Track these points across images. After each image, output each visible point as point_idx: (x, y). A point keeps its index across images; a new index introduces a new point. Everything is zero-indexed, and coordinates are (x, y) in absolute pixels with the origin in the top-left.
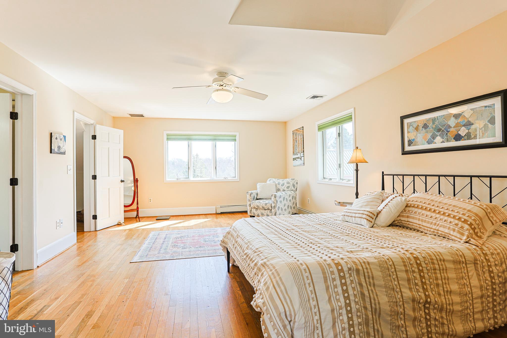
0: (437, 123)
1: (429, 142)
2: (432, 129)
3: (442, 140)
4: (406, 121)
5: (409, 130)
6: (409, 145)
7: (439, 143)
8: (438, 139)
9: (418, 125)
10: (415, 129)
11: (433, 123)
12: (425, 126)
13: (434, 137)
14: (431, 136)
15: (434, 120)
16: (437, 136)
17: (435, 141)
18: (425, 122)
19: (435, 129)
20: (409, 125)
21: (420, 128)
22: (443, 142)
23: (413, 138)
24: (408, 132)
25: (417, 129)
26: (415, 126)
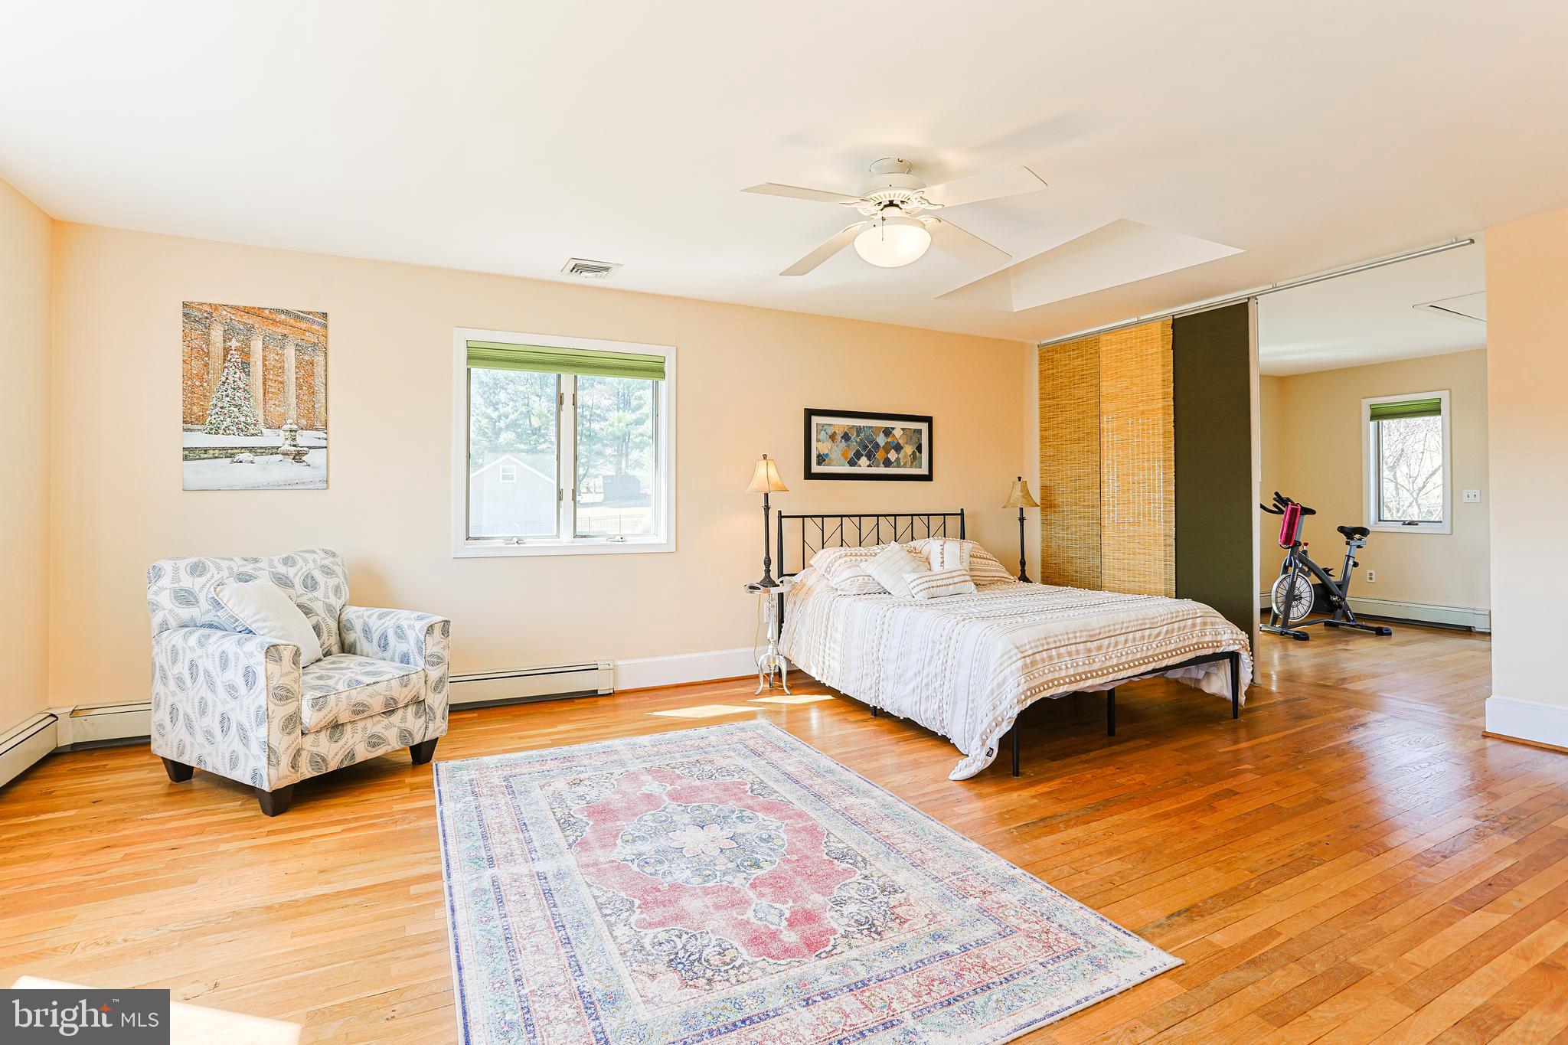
0: (862, 435)
1: (852, 463)
2: (855, 444)
3: (868, 463)
4: (816, 420)
5: (820, 437)
6: (819, 463)
7: (863, 466)
8: (864, 461)
9: (835, 432)
10: (830, 437)
11: (858, 435)
12: (846, 437)
13: (858, 455)
14: (854, 455)
15: (859, 430)
16: (863, 455)
17: (859, 462)
18: (846, 430)
19: (859, 444)
20: (821, 428)
21: (839, 437)
22: (869, 466)
23: (826, 452)
24: (818, 440)
25: (833, 437)
26: (830, 431)
